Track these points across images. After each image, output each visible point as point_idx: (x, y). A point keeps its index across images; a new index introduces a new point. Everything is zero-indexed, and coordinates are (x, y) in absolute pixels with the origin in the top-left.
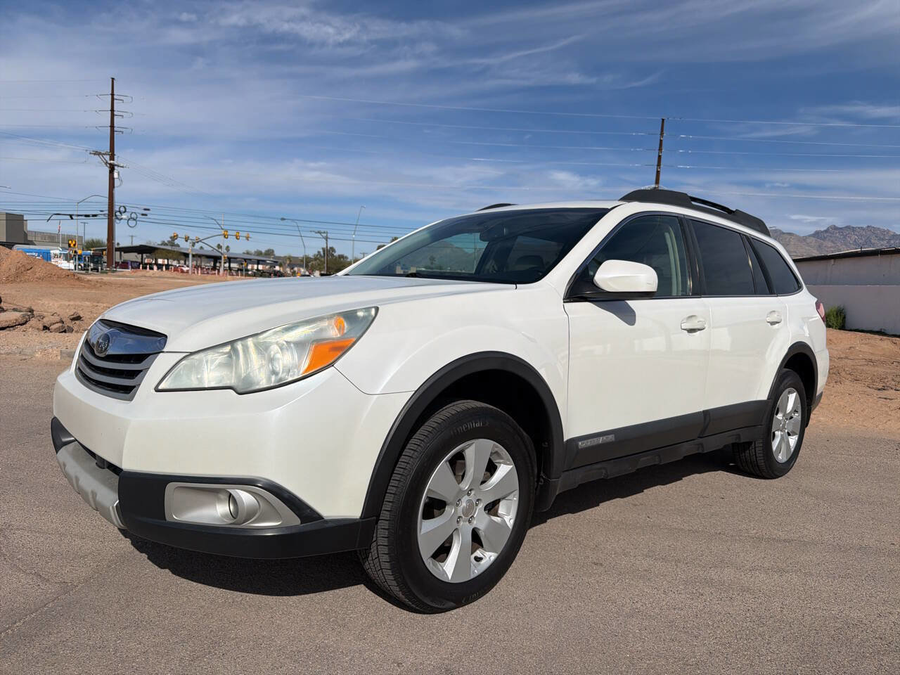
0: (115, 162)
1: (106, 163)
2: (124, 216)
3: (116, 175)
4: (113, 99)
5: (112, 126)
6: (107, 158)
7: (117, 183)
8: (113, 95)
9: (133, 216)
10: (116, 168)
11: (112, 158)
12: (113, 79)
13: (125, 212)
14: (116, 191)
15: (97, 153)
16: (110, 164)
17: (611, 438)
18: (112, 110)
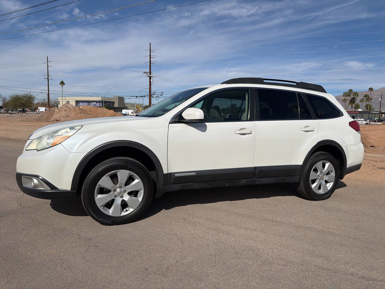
0: (151, 76)
1: (148, 76)
2: (154, 96)
3: (152, 81)
4: (150, 51)
5: (150, 62)
6: (149, 74)
7: (152, 83)
8: (150, 50)
9: (158, 95)
10: (152, 78)
11: (150, 74)
12: (150, 44)
13: (155, 94)
14: (152, 86)
15: (145, 73)
16: (150, 76)
17: (194, 174)
18: (150, 56)
